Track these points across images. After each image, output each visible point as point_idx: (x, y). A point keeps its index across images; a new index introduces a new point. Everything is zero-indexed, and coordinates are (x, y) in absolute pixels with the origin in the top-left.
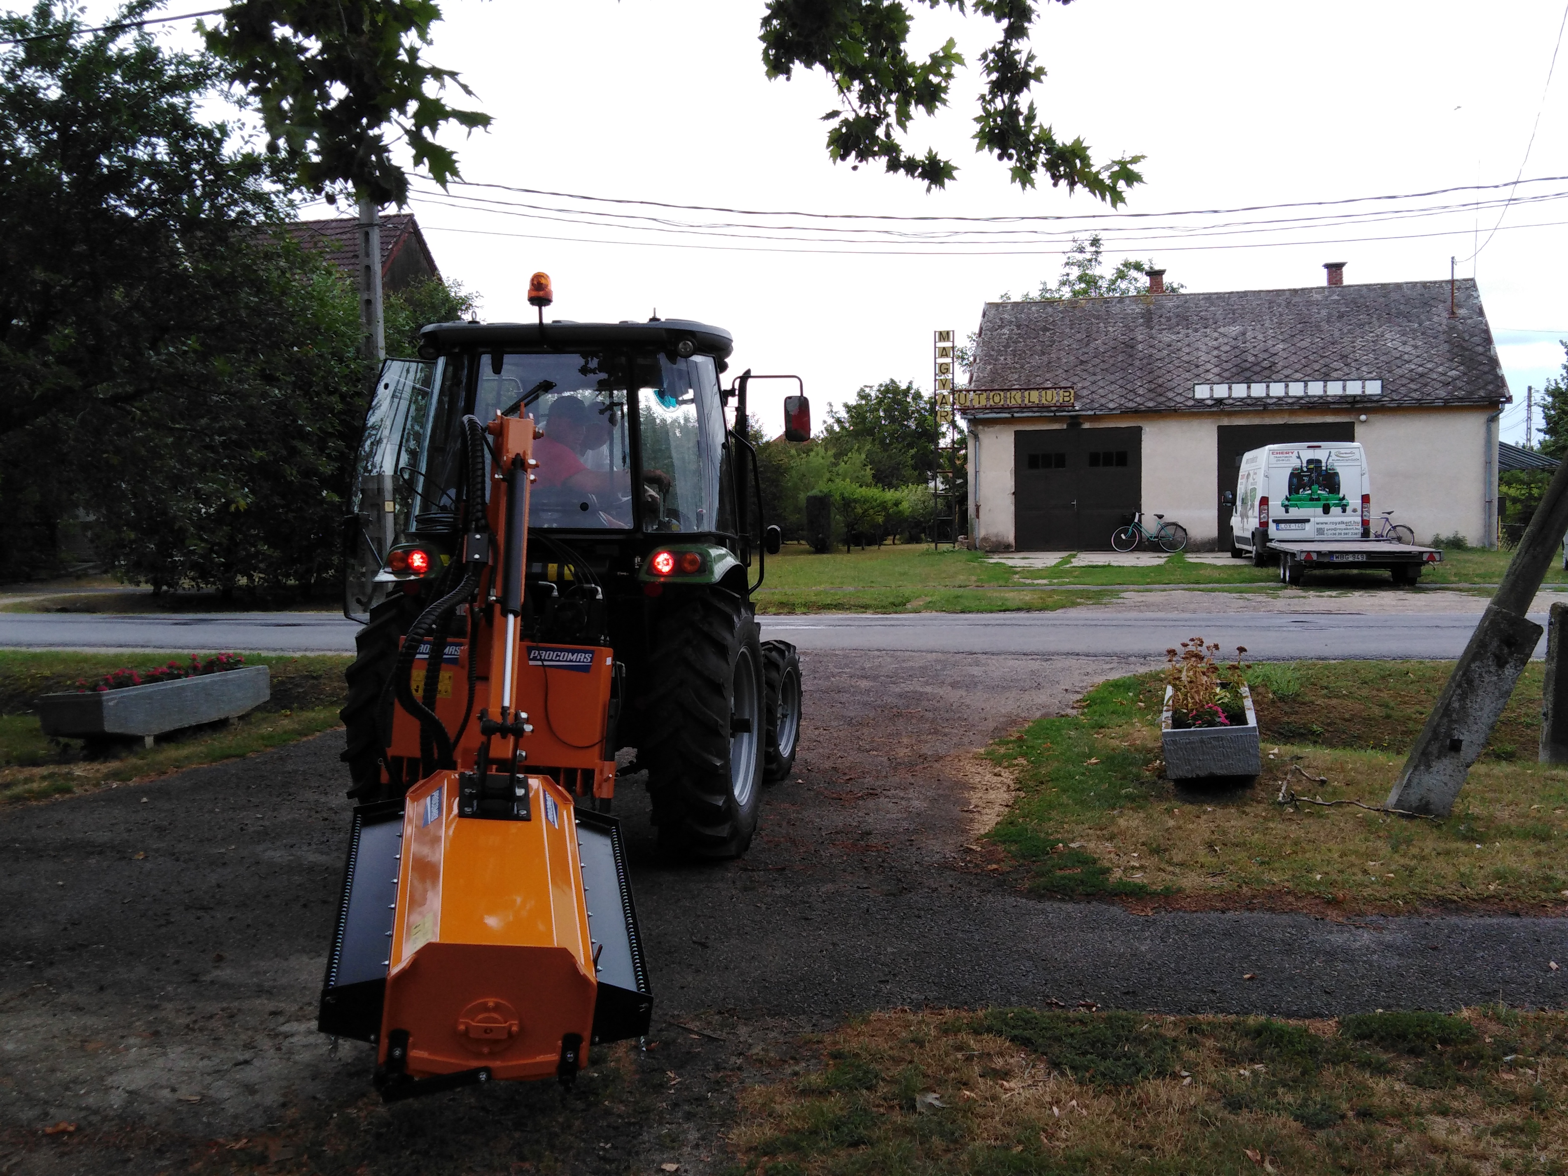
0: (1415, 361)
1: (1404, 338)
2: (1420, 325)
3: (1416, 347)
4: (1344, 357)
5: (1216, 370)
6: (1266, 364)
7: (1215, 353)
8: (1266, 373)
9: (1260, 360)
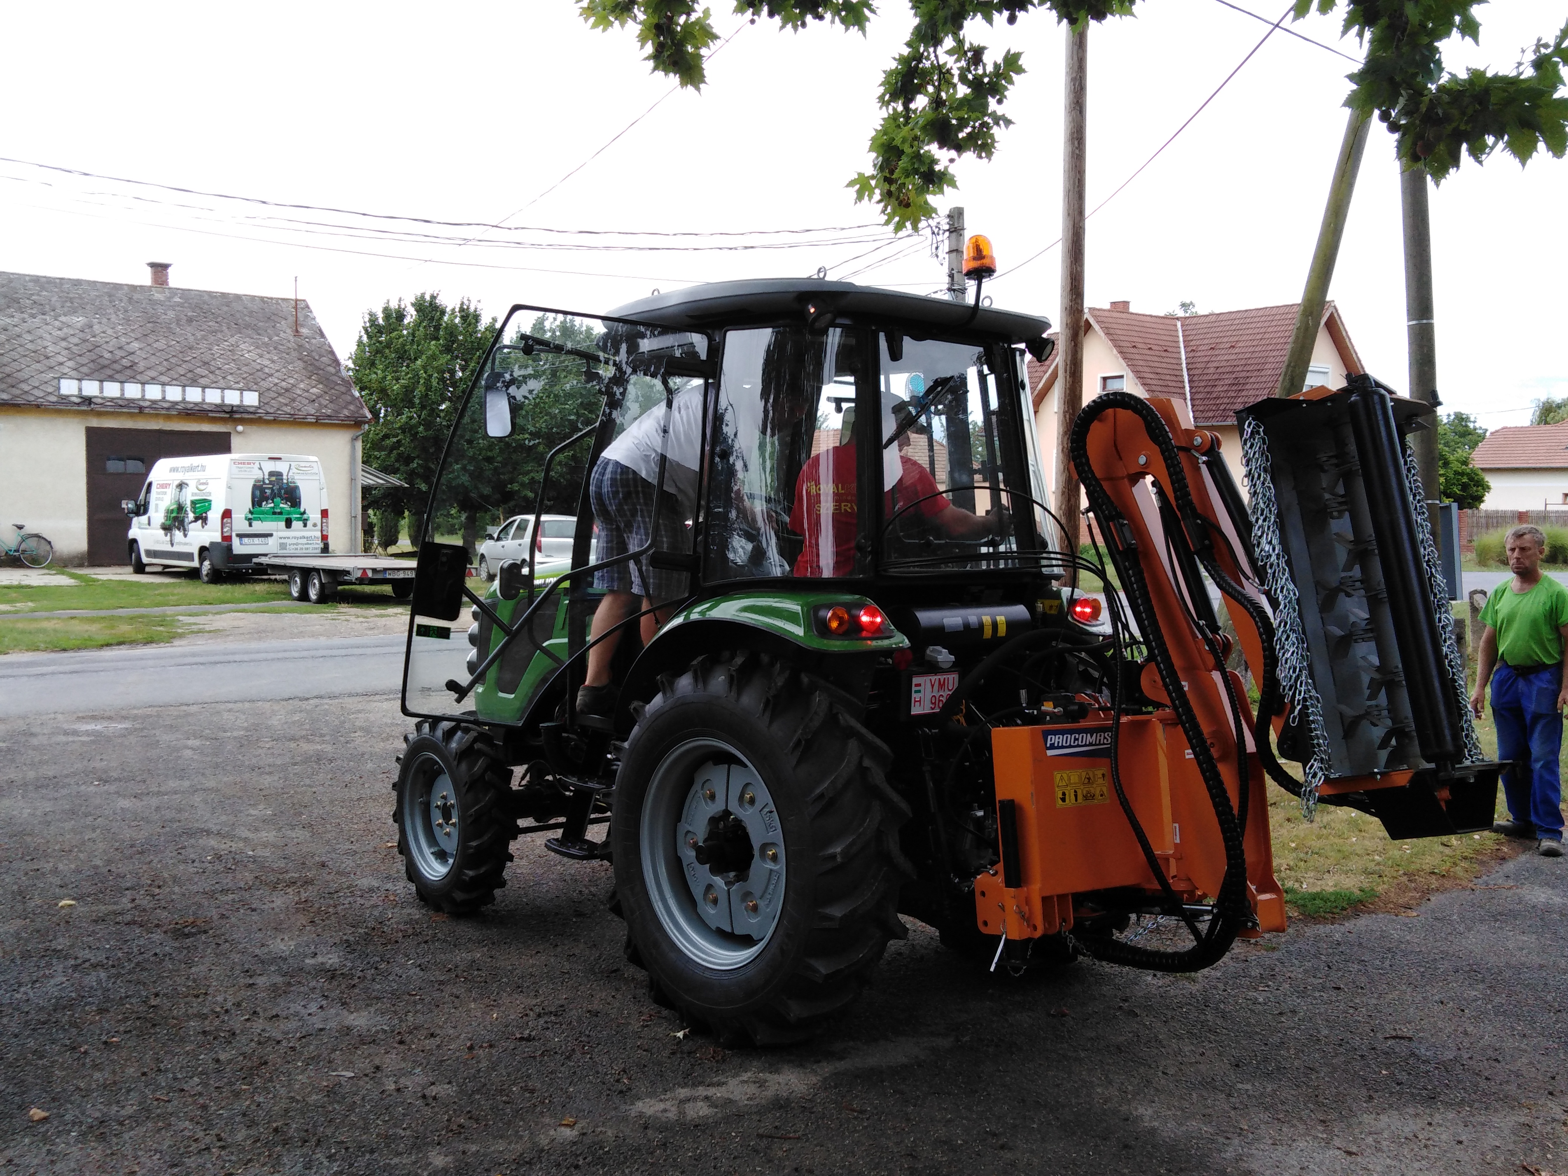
0: (276, 374)
1: (260, 351)
2: (270, 339)
3: (273, 362)
4: (205, 363)
5: (70, 364)
6: (125, 362)
7: (64, 344)
8: (129, 372)
9: (118, 357)
